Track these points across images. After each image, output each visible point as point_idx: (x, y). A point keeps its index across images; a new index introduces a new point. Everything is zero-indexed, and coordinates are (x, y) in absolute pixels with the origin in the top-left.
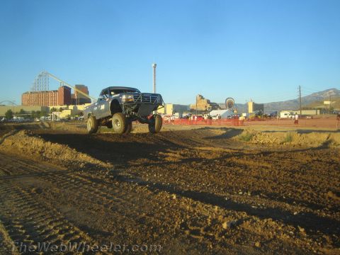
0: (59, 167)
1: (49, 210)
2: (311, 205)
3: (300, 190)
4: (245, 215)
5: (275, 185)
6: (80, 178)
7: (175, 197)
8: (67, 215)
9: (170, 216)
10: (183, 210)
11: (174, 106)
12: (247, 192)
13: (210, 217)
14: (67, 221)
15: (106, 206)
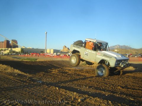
0: (6, 75)
1: (3, 94)
2: (112, 92)
3: (107, 86)
4: (87, 96)
5: (97, 84)
6: (16, 80)
7: (57, 89)
9: (56, 97)
10: (61, 94)
12: (87, 87)
13: (73, 97)
15: (29, 92)
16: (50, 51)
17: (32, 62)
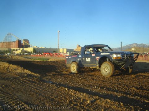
0: (16, 75)
1: (10, 95)
2: (125, 93)
3: (121, 87)
4: (97, 97)
5: (110, 84)
6: (25, 81)
7: (67, 89)
8: (19, 97)
9: (64, 98)
10: (70, 95)
11: (67, 49)
12: (98, 87)
13: (82, 98)
14: (19, 100)
15: (36, 93)
16: (63, 50)
17: (43, 62)
